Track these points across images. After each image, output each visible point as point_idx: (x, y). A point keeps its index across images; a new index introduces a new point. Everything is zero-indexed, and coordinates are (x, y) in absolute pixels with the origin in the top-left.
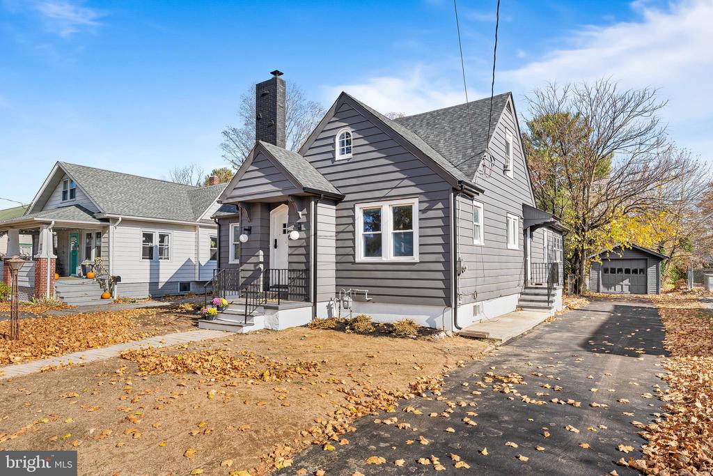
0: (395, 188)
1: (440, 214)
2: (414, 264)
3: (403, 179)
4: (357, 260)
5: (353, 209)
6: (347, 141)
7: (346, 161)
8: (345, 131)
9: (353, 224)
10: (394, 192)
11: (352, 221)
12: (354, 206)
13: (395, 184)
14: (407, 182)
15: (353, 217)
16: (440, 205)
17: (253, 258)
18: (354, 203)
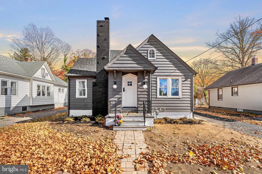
0: (173, 72)
1: (189, 82)
2: (180, 98)
3: (176, 70)
4: (158, 97)
5: (156, 78)
6: (153, 53)
7: (153, 60)
8: (152, 49)
9: (156, 84)
10: (172, 74)
11: (155, 83)
12: (157, 77)
13: (173, 71)
14: (177, 71)
15: (156, 81)
16: (189, 80)
17: (117, 95)
18: (157, 76)
